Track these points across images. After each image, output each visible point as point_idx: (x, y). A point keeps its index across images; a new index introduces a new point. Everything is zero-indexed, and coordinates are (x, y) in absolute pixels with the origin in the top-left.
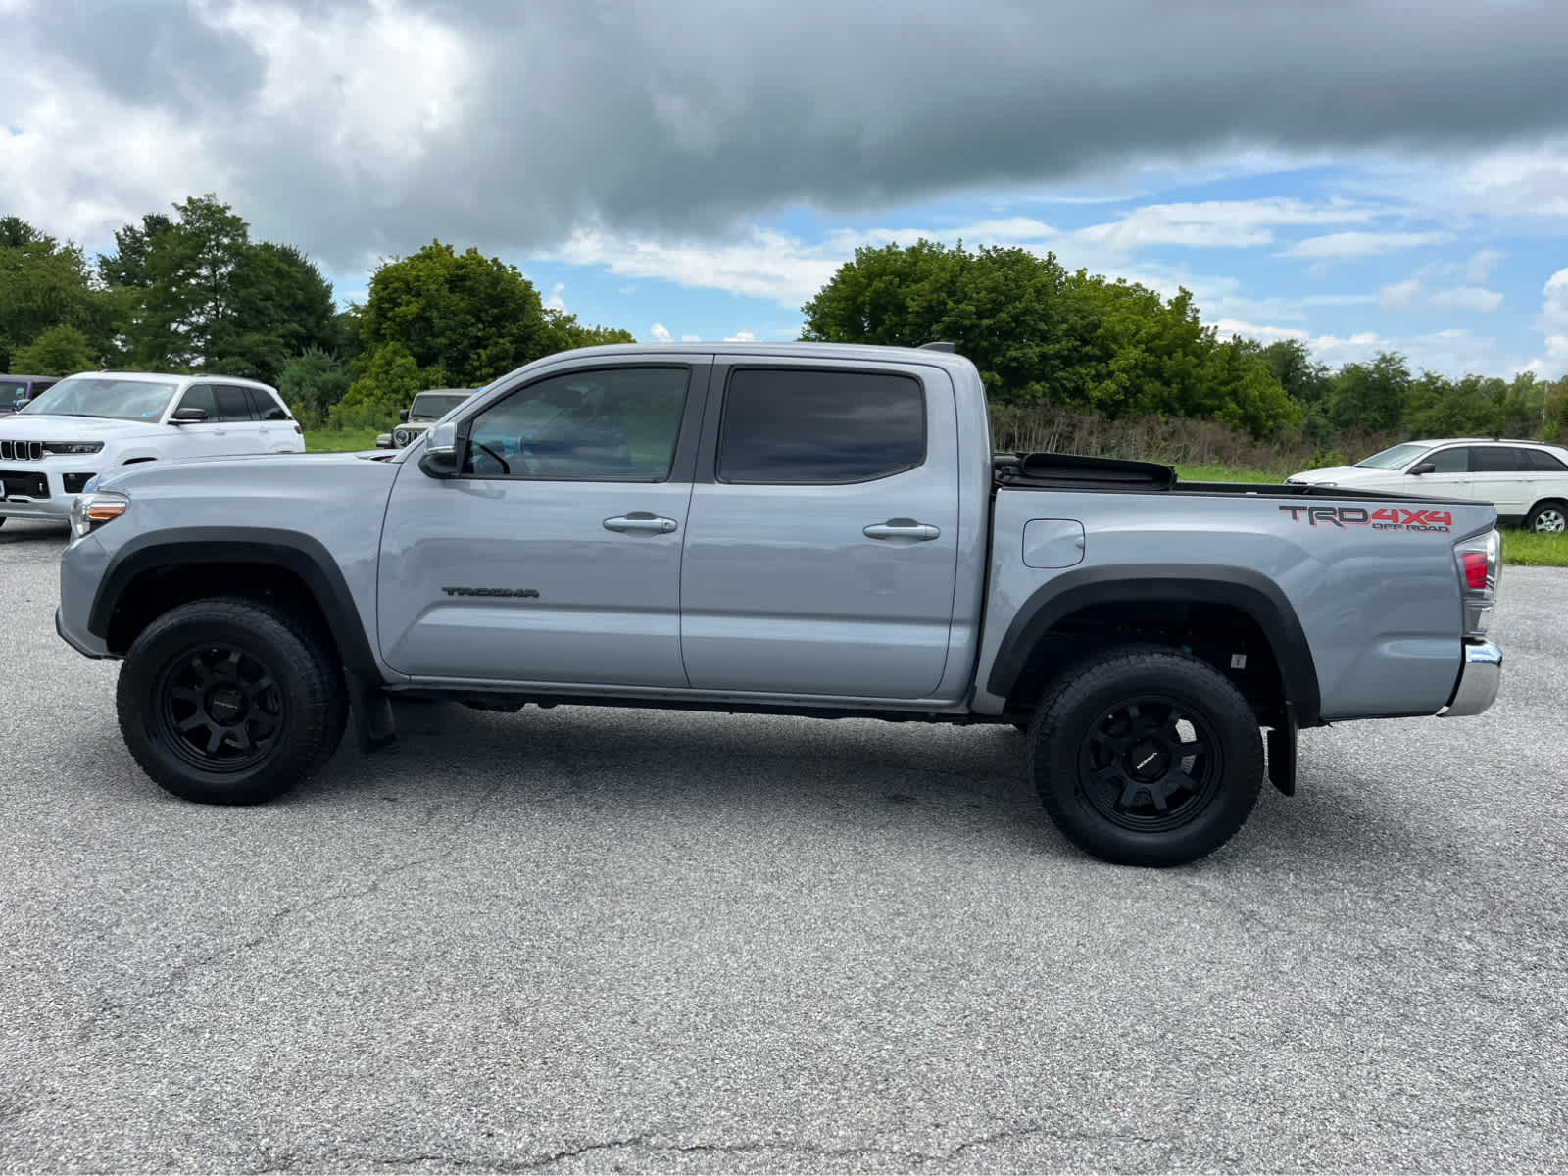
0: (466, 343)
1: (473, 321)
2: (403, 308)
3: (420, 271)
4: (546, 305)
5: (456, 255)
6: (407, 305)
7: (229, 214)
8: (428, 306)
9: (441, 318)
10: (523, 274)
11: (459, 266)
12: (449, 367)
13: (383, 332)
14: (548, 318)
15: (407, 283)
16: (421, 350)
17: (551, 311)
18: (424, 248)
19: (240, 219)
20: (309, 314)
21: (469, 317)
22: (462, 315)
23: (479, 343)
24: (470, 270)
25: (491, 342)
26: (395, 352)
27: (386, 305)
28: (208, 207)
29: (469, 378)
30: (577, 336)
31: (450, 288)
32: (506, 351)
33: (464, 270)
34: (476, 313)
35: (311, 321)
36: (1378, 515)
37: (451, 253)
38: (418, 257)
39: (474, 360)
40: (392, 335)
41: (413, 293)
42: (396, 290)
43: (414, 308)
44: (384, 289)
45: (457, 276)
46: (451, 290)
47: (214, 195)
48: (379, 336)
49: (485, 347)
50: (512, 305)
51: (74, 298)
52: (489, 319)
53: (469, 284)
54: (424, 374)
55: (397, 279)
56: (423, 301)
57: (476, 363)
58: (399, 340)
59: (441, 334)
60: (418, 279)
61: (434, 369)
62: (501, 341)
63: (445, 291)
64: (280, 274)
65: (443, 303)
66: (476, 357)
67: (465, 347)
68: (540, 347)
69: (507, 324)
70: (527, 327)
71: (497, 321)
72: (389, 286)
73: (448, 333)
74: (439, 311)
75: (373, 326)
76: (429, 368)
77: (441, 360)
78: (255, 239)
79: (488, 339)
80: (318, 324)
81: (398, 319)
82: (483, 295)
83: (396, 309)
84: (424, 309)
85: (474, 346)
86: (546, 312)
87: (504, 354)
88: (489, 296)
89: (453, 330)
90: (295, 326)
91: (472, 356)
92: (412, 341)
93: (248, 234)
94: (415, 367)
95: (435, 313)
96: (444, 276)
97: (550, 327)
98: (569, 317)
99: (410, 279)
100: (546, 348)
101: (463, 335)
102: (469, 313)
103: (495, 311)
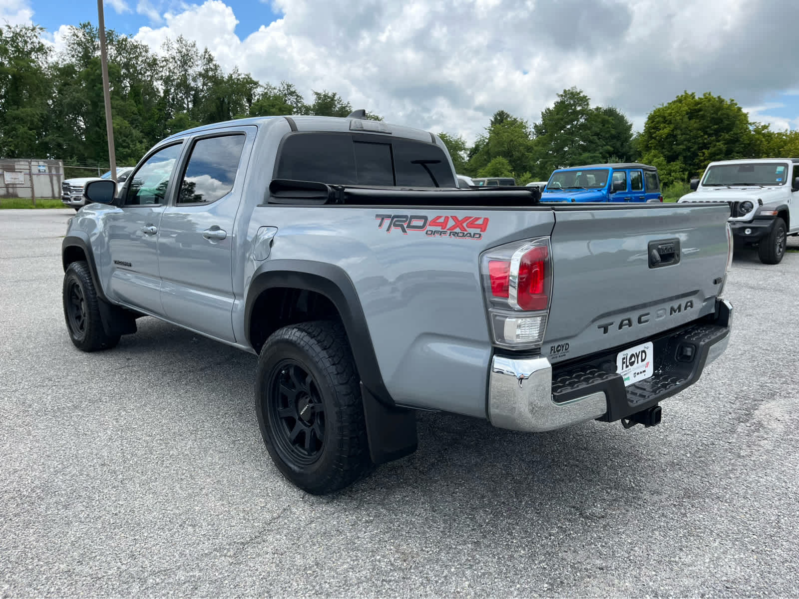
0: (696, 147)
1: (702, 134)
2: (661, 131)
3: (673, 110)
4: (750, 120)
5: (696, 98)
6: (663, 130)
7: (582, 95)
8: (675, 128)
9: (682, 134)
10: (738, 103)
11: (697, 103)
12: (685, 162)
13: (649, 145)
14: (751, 128)
15: (664, 117)
16: (669, 154)
17: (754, 123)
18: (677, 97)
19: (586, 96)
20: (618, 140)
21: (700, 132)
22: (695, 131)
23: (705, 146)
24: (702, 105)
25: (712, 145)
26: (655, 156)
27: (653, 131)
28: (572, 93)
29: (696, 167)
30: (769, 136)
31: (689, 117)
32: (720, 150)
33: (699, 106)
34: (704, 130)
35: (618, 144)
36: (434, 223)
37: (694, 97)
38: (674, 102)
39: (700, 156)
40: (655, 147)
41: (667, 122)
42: (658, 122)
43: (666, 131)
44: (652, 122)
45: (695, 110)
46: (690, 119)
47: (575, 87)
48: (648, 148)
49: (708, 148)
50: (726, 122)
51: (520, 145)
52: (712, 132)
53: (701, 113)
54: (669, 167)
55: (659, 116)
56: (672, 126)
57: (702, 158)
58: (657, 149)
59: (681, 144)
60: (670, 114)
61: (675, 163)
62: (718, 144)
63: (686, 119)
64: (604, 122)
65: (684, 126)
66: (701, 154)
67: (695, 150)
68: (743, 146)
69: (723, 134)
70: (737, 134)
71: (717, 132)
72: (656, 121)
73: (686, 143)
74: (681, 130)
75: (645, 143)
76: (672, 163)
77: (681, 158)
78: (592, 106)
79: (711, 144)
80: (622, 145)
81: (657, 138)
82: (709, 119)
83: (657, 132)
84: (673, 131)
85: (700, 149)
86: (750, 124)
87: (719, 151)
88: (713, 118)
89: (689, 141)
90: (609, 147)
91: (700, 154)
92: (665, 149)
93: (590, 103)
94: (665, 163)
95: (679, 132)
96: (686, 111)
97: (752, 133)
98: (765, 126)
99: (666, 115)
100: (747, 145)
101: (695, 143)
102: (698, 130)
103: (716, 127)
